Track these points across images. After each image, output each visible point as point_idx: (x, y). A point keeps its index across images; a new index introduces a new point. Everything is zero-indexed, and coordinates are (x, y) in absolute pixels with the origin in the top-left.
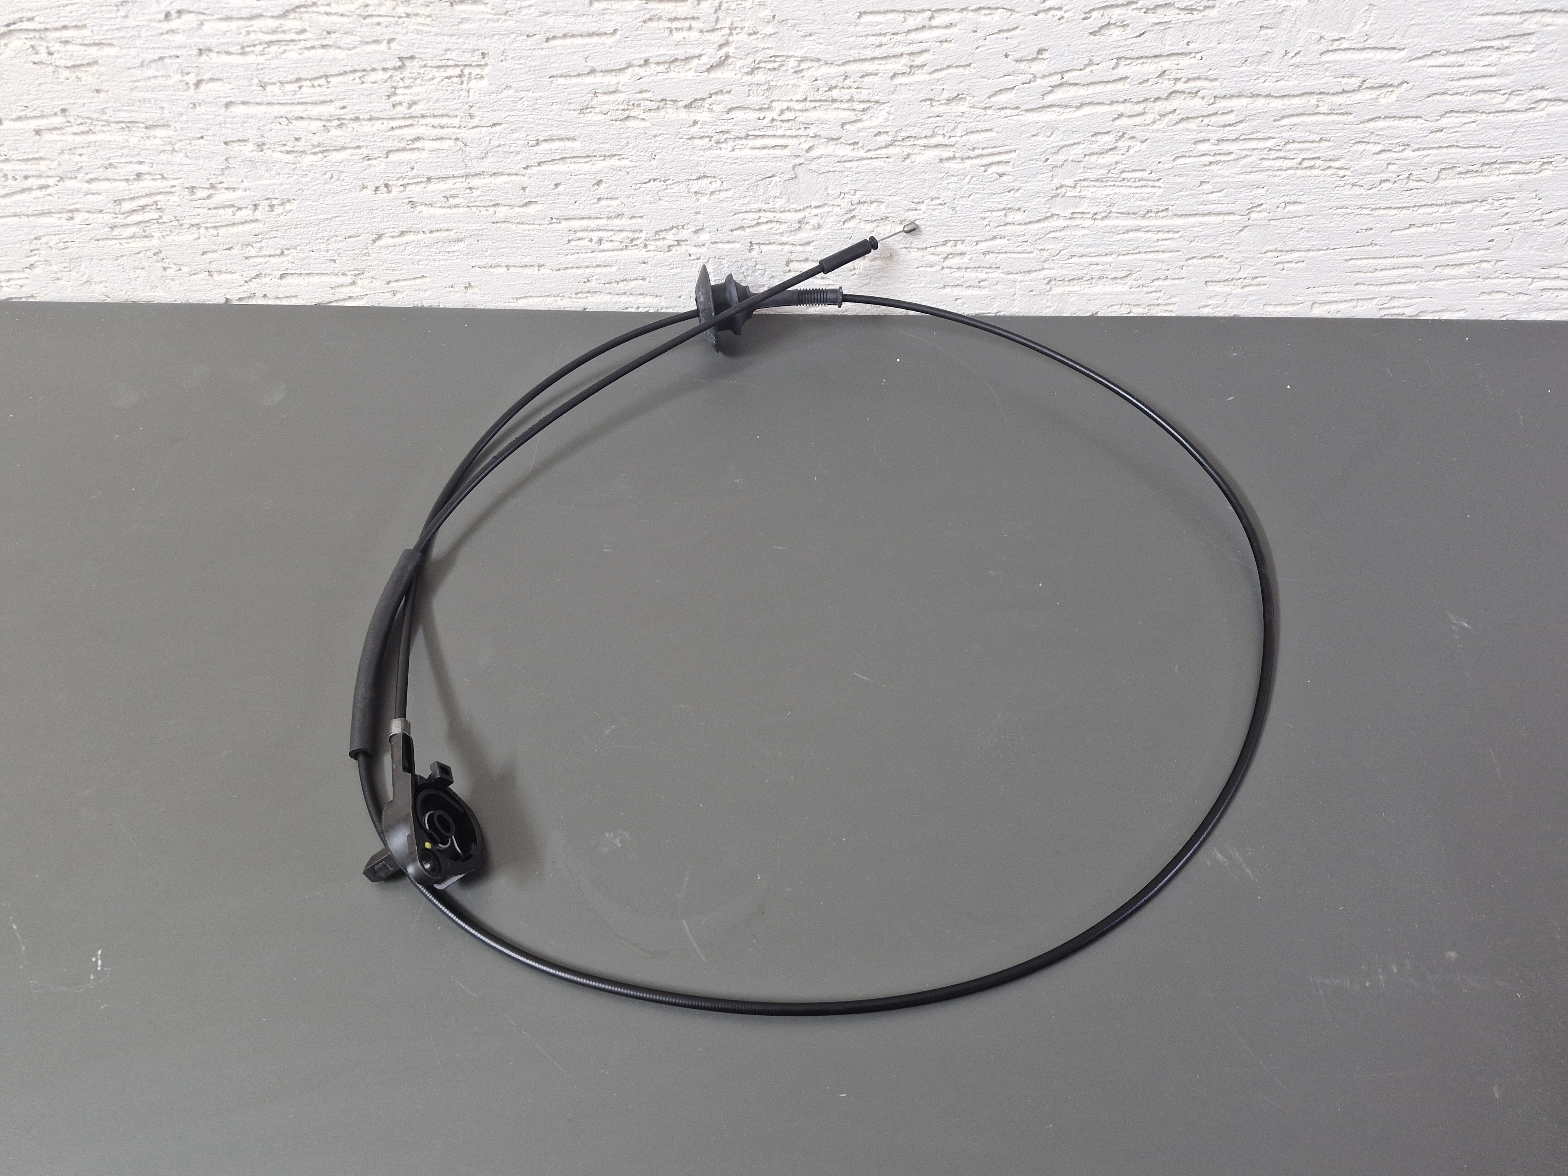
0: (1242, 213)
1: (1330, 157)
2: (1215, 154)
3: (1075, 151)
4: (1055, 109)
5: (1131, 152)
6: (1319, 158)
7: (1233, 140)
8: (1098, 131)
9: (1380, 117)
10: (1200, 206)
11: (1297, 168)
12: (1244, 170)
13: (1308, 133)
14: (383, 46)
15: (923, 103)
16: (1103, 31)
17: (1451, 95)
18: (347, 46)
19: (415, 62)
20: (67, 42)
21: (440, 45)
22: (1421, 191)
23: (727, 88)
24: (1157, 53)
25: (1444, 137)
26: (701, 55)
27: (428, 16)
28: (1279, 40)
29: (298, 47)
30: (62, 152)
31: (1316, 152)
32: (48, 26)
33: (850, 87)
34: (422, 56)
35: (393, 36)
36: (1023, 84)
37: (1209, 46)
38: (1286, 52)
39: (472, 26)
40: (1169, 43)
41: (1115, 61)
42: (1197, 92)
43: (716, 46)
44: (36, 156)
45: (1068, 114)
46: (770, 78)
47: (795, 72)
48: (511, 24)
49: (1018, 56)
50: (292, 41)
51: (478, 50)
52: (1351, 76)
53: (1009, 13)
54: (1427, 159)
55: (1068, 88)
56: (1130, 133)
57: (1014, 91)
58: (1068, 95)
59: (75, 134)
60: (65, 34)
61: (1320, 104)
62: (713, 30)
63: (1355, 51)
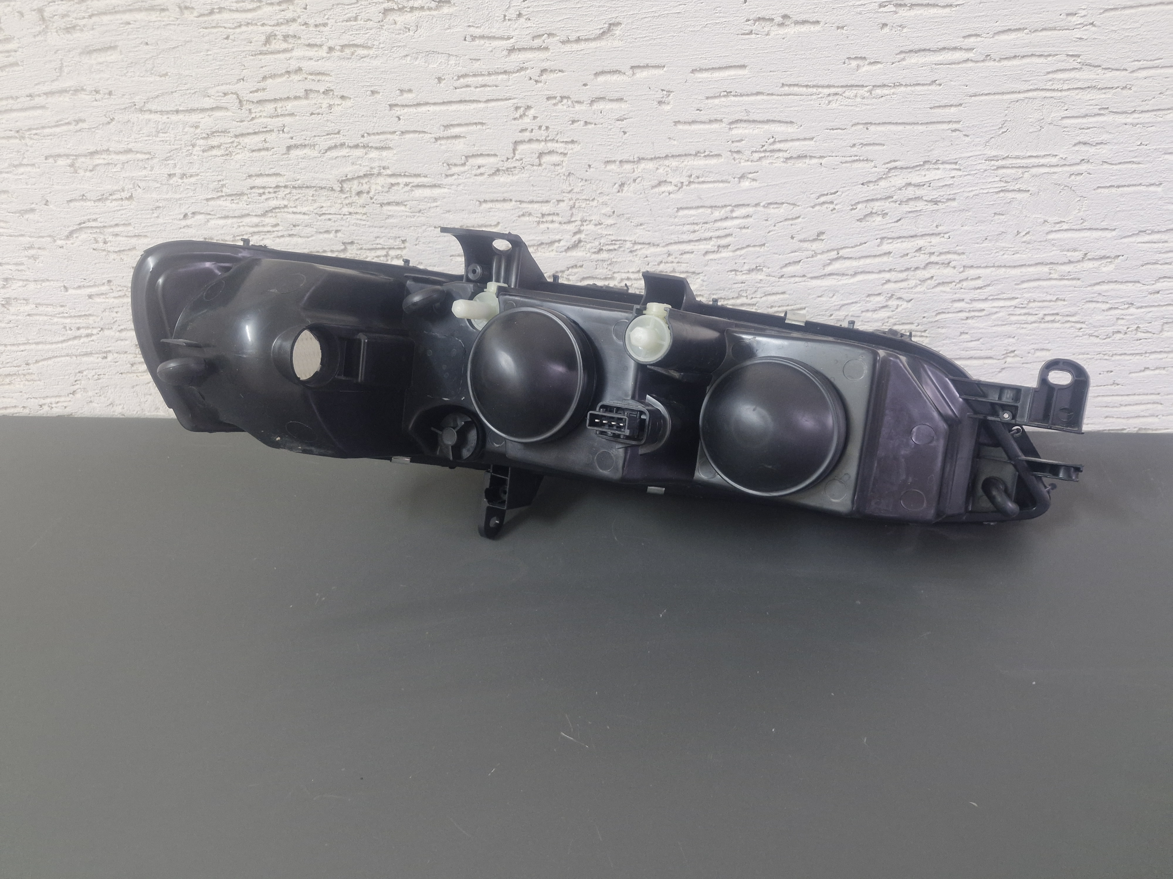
0: (999, 358)
1: (1067, 313)
2: (969, 311)
3: (853, 309)
4: (835, 277)
5: (899, 309)
6: (1057, 314)
7: (983, 300)
8: (870, 293)
9: (1104, 282)
10: (962, 352)
11: (1040, 322)
12: (996, 323)
13: (1045, 294)
14: (332, 235)
15: (729, 273)
16: (867, 219)
17: (1161, 264)
18: (306, 235)
19: (354, 246)
20: (117, 235)
21: (372, 234)
22: (1149, 340)
23: (580, 264)
24: (913, 233)
25: (1161, 298)
26: (560, 241)
27: (364, 214)
28: (1011, 223)
29: (272, 236)
30: (105, 311)
31: (1054, 309)
32: (106, 225)
33: (672, 262)
34: (359, 242)
35: (339, 228)
36: (807, 258)
37: (955, 228)
38: (1018, 233)
39: (395, 221)
40: (921, 226)
41: (879, 240)
42: (949, 263)
43: (571, 233)
44: (87, 313)
45: (845, 280)
46: (612, 256)
47: (631, 252)
48: (422, 219)
49: (802, 237)
50: (268, 232)
51: (399, 237)
52: (1075, 250)
53: (792, 207)
54: (1150, 315)
55: (843, 261)
56: (898, 295)
57: (801, 264)
58: (844, 266)
59: (115, 297)
60: (117, 230)
61: (1052, 272)
62: (569, 222)
63: (1074, 232)
